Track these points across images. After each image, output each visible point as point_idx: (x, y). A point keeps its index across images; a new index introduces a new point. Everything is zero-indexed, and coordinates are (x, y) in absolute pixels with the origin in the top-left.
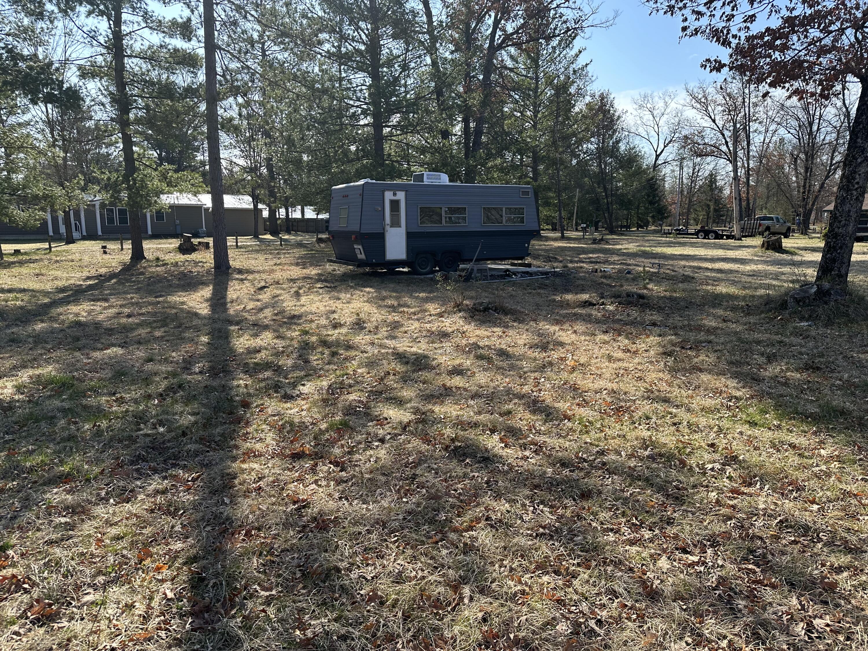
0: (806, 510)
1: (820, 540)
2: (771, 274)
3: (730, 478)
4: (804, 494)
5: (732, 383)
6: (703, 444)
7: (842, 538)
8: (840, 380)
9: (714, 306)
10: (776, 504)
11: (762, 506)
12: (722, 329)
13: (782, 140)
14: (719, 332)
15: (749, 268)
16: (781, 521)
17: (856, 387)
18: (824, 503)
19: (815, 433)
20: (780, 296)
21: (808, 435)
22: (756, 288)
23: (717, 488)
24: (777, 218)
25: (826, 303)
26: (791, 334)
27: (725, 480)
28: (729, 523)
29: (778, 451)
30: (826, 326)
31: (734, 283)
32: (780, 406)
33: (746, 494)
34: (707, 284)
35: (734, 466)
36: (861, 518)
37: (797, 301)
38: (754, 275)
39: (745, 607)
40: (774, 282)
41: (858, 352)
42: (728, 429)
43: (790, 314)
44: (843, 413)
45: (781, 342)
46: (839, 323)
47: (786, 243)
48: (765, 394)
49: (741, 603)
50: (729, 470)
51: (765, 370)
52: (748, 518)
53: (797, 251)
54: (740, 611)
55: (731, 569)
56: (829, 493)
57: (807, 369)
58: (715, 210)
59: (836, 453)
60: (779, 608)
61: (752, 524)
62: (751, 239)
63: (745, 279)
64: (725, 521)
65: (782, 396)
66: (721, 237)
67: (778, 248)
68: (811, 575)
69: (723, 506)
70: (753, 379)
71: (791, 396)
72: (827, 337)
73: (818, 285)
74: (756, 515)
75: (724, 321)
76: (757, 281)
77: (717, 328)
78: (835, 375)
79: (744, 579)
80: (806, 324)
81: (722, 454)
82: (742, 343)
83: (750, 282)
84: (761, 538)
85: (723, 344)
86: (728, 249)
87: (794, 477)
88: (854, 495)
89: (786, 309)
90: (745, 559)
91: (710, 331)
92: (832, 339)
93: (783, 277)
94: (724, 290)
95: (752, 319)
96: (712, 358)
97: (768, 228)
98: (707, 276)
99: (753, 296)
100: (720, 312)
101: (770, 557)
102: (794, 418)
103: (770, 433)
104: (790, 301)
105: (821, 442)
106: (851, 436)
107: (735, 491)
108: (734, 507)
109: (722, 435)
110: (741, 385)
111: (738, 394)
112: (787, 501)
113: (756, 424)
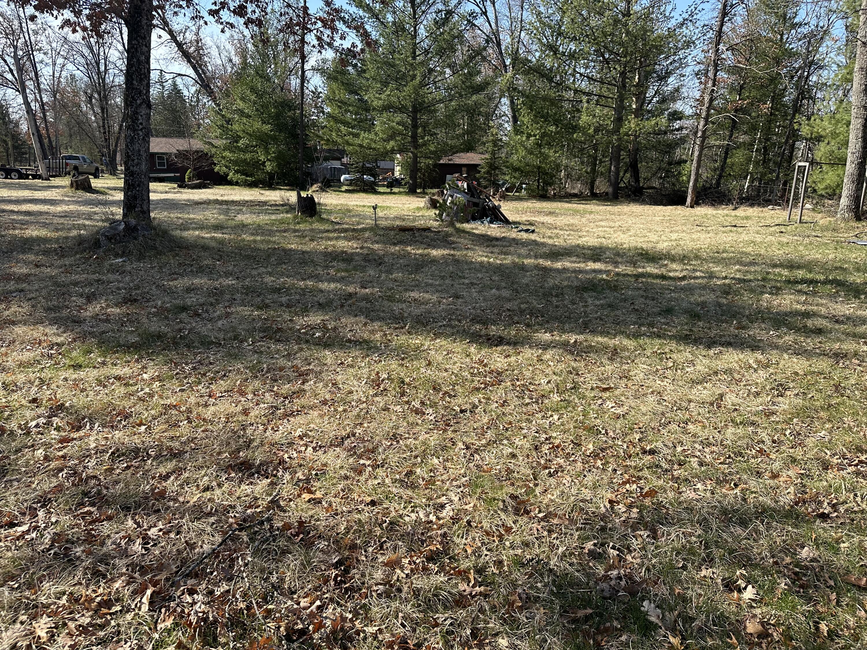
0: (135, 434)
1: (149, 456)
2: (84, 214)
3: (58, 429)
4: (131, 420)
5: (51, 330)
6: (24, 402)
7: (167, 448)
8: (155, 307)
9: (24, 252)
10: (107, 438)
11: (93, 445)
12: (35, 275)
13: (73, 77)
14: (32, 278)
15: (59, 209)
16: (113, 453)
17: (168, 310)
18: (150, 422)
19: (137, 361)
20: (92, 235)
21: (131, 364)
22: (69, 229)
23: (44, 444)
24: (83, 158)
25: (135, 238)
26: (108, 272)
27: (53, 432)
28: (60, 475)
29: (105, 386)
30: (139, 260)
31: (45, 225)
32: (103, 343)
33: (75, 439)
34: (14, 228)
35: (62, 415)
36: (181, 424)
37: (109, 239)
38: (66, 216)
39: (83, 551)
40: (87, 223)
41: (168, 280)
42: (50, 379)
43: (104, 252)
44: (160, 336)
45: (99, 280)
46: (149, 256)
47: (95, 183)
48: (87, 334)
49: (78, 550)
50: (56, 420)
51: (86, 310)
52: (80, 463)
53: (107, 191)
54: (78, 558)
55: (66, 520)
56: (153, 412)
57: (126, 303)
58: (15, 147)
59: (157, 374)
60: (117, 536)
61: (85, 467)
62: (60, 179)
63: (56, 220)
64: (56, 476)
65: (103, 332)
66: (26, 177)
67: (88, 188)
68: (143, 491)
69: (52, 460)
70: (75, 322)
71: (113, 331)
72: (140, 270)
73: (125, 222)
74: (87, 456)
75: (37, 266)
76: (70, 222)
77: (30, 275)
78: (150, 304)
79: (80, 524)
80: (121, 260)
81: (46, 407)
82: (58, 286)
83: (62, 224)
84: (95, 477)
85: (37, 290)
86: (36, 190)
87: (121, 407)
88: (175, 406)
89: (100, 247)
90: (81, 504)
91: (20, 279)
92: (145, 271)
93: (96, 217)
94: (35, 233)
95: (67, 261)
96: (26, 308)
97: (76, 168)
98: (13, 220)
99: (67, 238)
100: (31, 257)
101: (105, 492)
102: (117, 352)
103: (96, 371)
104: (102, 239)
105: (144, 367)
106: (168, 356)
107: (64, 440)
108: (64, 457)
109: (45, 387)
110: (61, 330)
111: (60, 340)
112: (117, 432)
113: (80, 366)
